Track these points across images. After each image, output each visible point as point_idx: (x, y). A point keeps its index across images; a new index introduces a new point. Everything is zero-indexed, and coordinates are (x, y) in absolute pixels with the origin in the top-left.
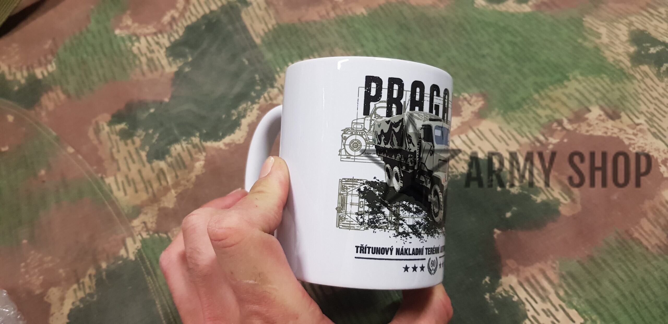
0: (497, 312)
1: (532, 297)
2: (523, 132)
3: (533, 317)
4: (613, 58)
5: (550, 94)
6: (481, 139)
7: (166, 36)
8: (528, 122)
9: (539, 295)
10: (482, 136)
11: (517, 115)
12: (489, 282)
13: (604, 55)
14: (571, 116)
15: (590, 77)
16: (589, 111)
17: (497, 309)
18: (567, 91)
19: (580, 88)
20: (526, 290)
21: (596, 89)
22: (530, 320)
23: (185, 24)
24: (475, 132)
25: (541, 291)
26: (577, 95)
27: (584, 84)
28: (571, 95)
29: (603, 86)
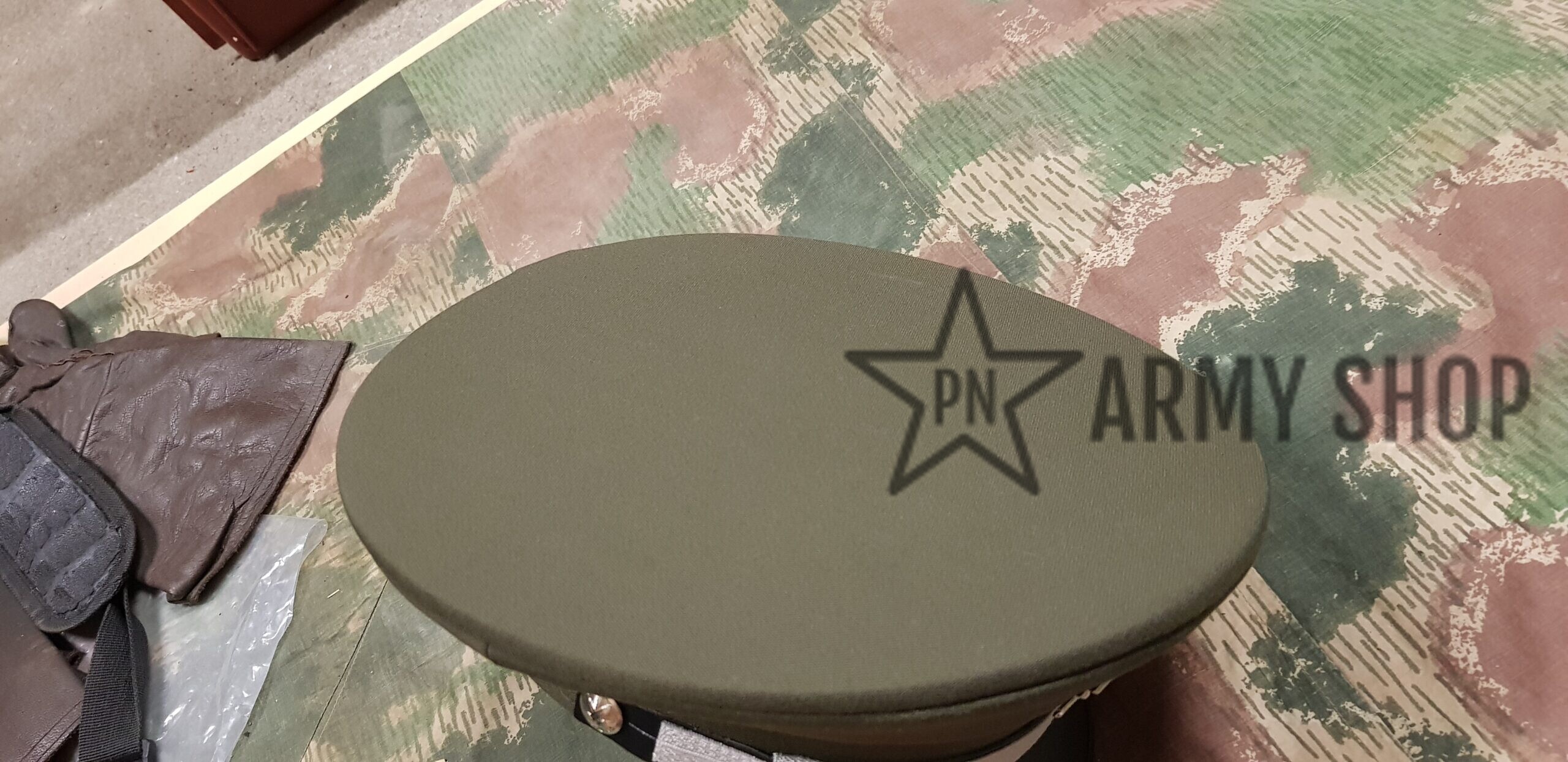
0: (1365, 498)
1: (1423, 466)
2: (1381, 203)
3: (1428, 496)
4: (1536, 35)
5: (1422, 128)
6: (1310, 230)
7: (751, 173)
8: (1390, 186)
9: (1434, 460)
10: (1308, 224)
11: (1367, 177)
12: (1347, 456)
13: (1519, 34)
14: (1462, 159)
15: (1491, 81)
16: (1496, 143)
17: (1365, 495)
18: (1450, 116)
19: (1475, 104)
20: (1411, 457)
21: (1505, 101)
22: (1424, 503)
23: (776, 147)
24: (1296, 220)
25: (1438, 455)
26: (1471, 118)
27: (1482, 96)
28: (1459, 120)
29: (1517, 92)
